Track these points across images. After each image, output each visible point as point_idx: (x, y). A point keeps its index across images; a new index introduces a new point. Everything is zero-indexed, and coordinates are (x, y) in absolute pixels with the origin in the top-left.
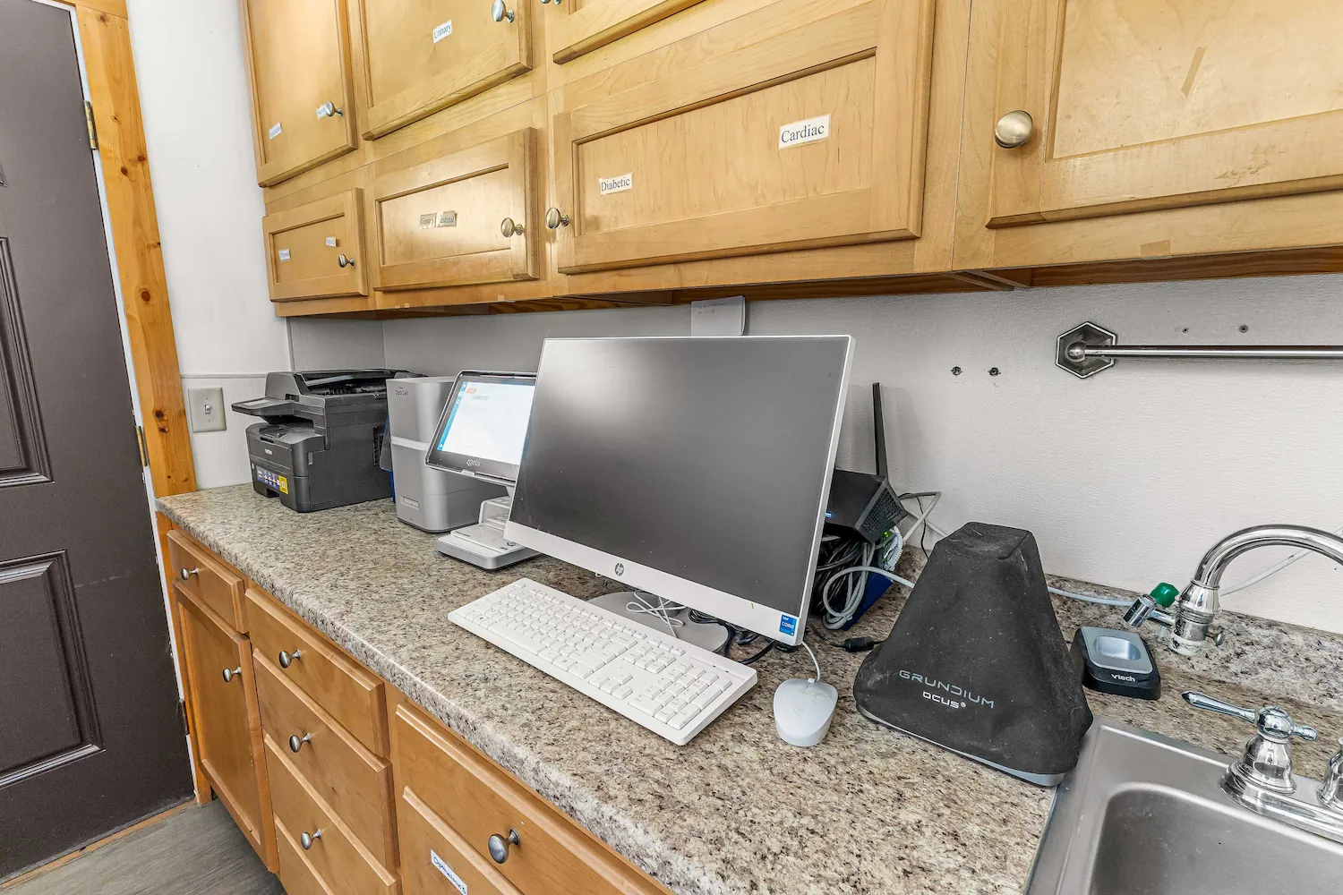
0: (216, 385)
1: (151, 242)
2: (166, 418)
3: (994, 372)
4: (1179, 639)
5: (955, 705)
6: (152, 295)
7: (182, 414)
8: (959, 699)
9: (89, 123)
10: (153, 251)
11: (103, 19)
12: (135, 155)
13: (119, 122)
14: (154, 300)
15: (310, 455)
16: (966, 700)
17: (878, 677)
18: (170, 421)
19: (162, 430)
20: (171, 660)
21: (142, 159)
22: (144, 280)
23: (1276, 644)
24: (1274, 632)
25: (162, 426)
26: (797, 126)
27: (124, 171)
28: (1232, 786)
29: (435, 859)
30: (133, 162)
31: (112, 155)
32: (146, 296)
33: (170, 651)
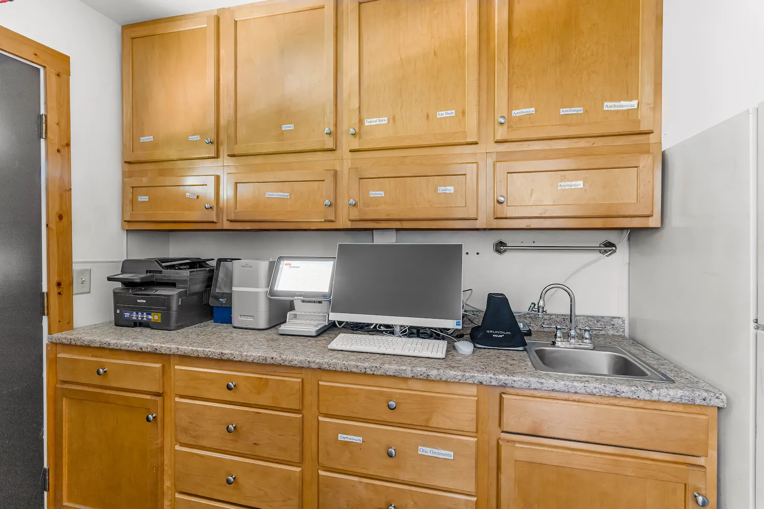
0: (87, 267)
1: (67, 188)
2: (62, 286)
3: (478, 254)
4: (539, 314)
5: (501, 336)
6: (63, 217)
7: (71, 284)
8: (502, 334)
9: (44, 125)
10: (67, 193)
11: (58, 75)
12: (65, 142)
13: (59, 126)
14: (65, 220)
15: (180, 299)
16: (504, 334)
17: (481, 334)
18: (64, 288)
19: (60, 293)
20: (42, 441)
21: (68, 145)
22: (61, 209)
23: (550, 319)
24: (549, 316)
25: (59, 291)
26: (443, 188)
27: (58, 151)
28: (554, 343)
29: (341, 437)
30: (63, 146)
31: (54, 142)
32: (61, 217)
33: (43, 435)
